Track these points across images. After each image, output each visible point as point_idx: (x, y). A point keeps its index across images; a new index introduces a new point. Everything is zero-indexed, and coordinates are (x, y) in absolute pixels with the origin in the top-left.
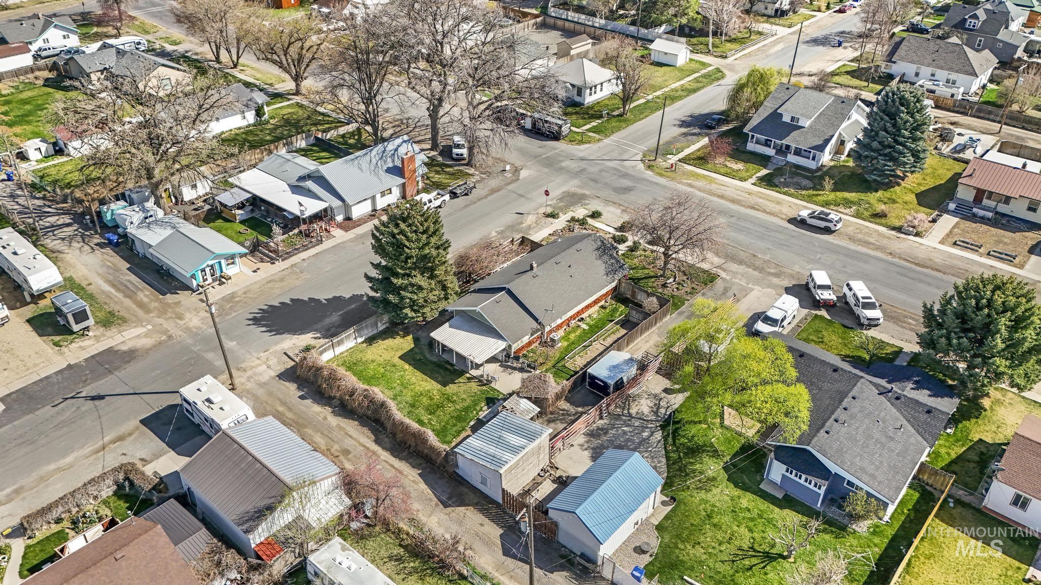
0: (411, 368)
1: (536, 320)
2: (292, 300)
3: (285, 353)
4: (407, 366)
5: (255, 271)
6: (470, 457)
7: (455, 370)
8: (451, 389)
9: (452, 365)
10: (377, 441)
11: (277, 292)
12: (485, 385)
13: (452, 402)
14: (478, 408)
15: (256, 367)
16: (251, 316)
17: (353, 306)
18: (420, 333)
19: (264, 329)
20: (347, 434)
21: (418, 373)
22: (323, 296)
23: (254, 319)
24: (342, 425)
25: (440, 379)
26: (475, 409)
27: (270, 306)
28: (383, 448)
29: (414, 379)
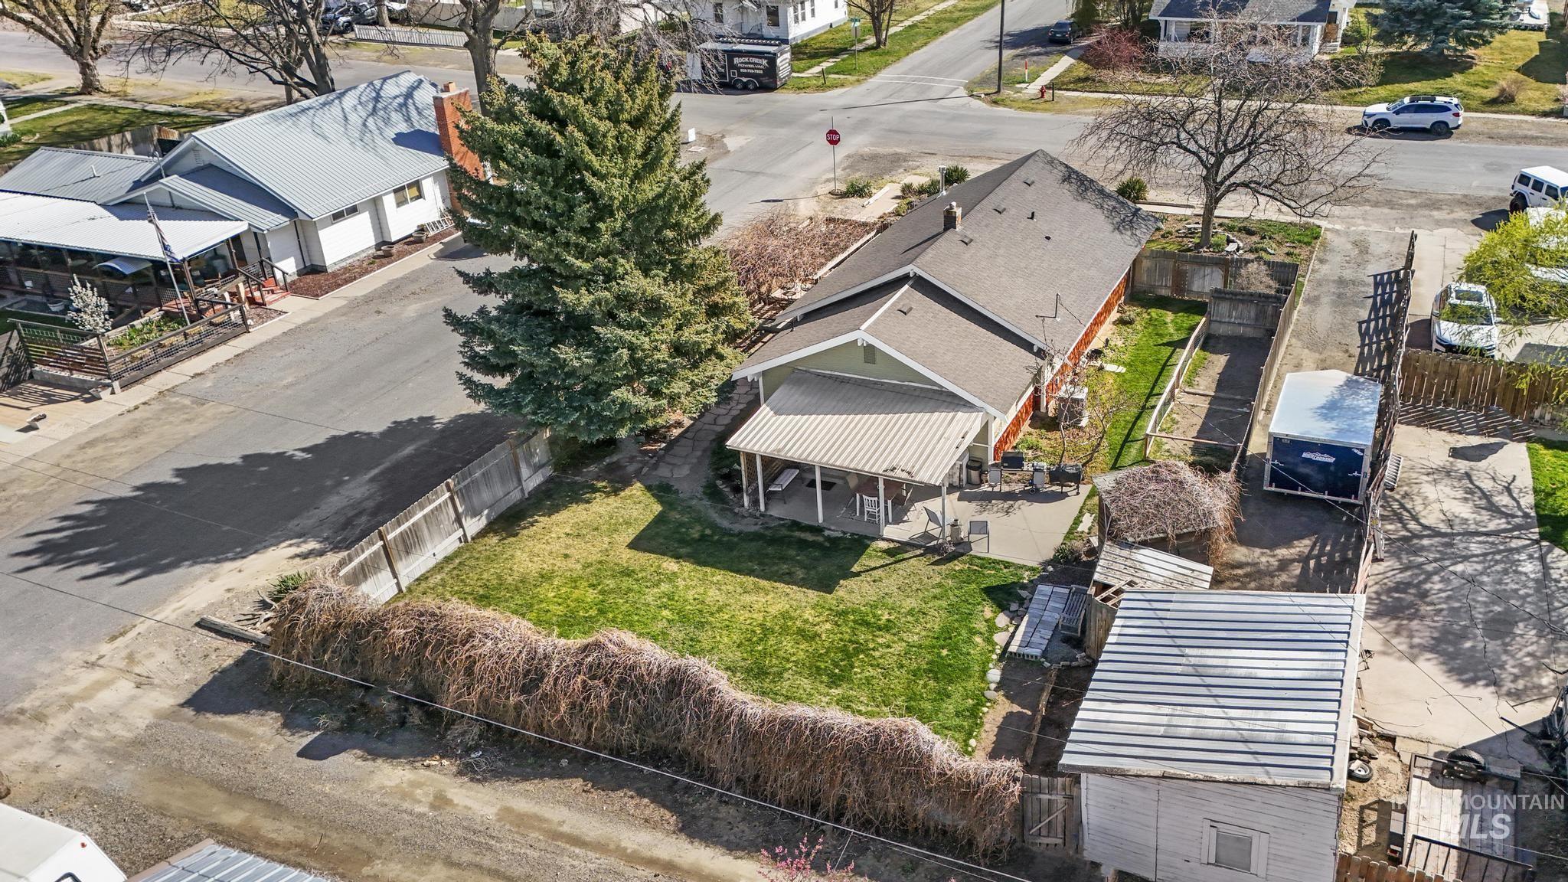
0: (688, 566)
1: (1027, 346)
2: (180, 472)
3: (202, 624)
4: (670, 565)
5: (30, 428)
6: (1156, 769)
7: (834, 541)
8: (852, 592)
9: (818, 530)
10: (691, 828)
11: (124, 463)
12: (954, 557)
13: (887, 628)
14: (981, 626)
15: (87, 694)
16: (31, 543)
17: (409, 450)
18: (664, 472)
19: (92, 568)
20: (557, 836)
21: (719, 576)
22: (293, 441)
23: (43, 549)
24: (522, 805)
25: (800, 574)
26: (973, 632)
27: (102, 502)
28: (732, 847)
29: (713, 595)
